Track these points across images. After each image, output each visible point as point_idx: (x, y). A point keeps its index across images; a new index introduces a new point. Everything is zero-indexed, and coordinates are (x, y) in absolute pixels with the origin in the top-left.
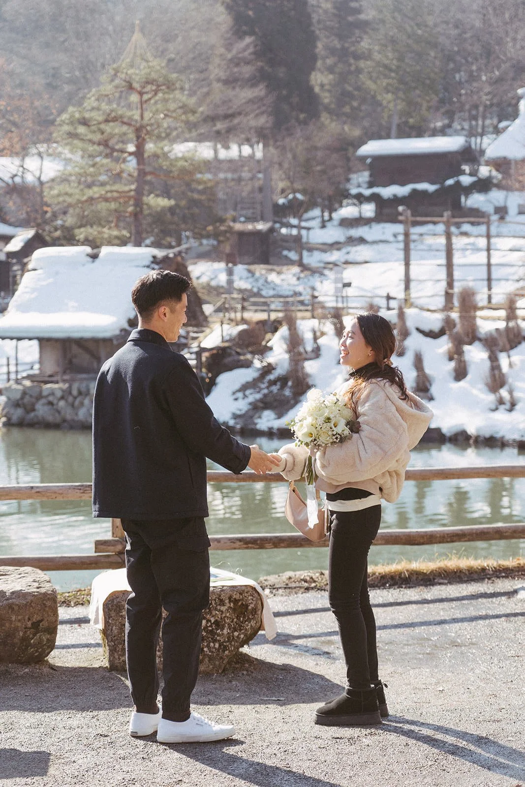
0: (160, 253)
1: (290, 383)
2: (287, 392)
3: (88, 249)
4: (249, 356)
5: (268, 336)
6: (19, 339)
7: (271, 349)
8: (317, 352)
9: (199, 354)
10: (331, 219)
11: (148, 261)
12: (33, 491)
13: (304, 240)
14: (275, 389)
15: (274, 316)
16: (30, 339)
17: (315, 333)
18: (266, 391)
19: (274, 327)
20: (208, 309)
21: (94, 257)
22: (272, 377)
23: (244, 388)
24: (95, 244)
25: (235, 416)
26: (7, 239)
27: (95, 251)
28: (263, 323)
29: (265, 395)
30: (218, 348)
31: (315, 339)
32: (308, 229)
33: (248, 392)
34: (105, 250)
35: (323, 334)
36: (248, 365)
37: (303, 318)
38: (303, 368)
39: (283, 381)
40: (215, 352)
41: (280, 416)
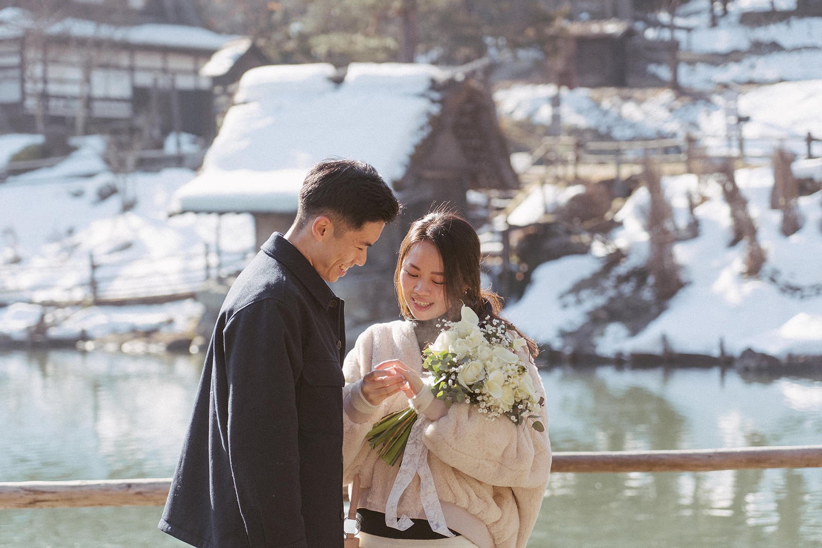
0: (442, 74)
1: (651, 280)
2: (647, 294)
3: (328, 69)
4: (585, 238)
5: (616, 203)
6: (221, 213)
7: (620, 224)
8: (694, 230)
9: (505, 236)
10: (725, 12)
11: (423, 87)
12: (132, 491)
13: (683, 46)
14: (627, 288)
15: (626, 171)
16: (238, 212)
17: (689, 196)
18: (611, 293)
19: (627, 188)
20: (520, 162)
21: (338, 81)
22: (622, 269)
23: (578, 288)
24: (341, 60)
25: (563, 334)
26: (207, 54)
27: (341, 71)
28: (608, 184)
29: (612, 300)
30: (537, 225)
31: (692, 207)
32: (689, 30)
33: (584, 294)
34: (355, 71)
35: (704, 199)
36: (583, 250)
37: (673, 174)
38: (671, 255)
39: (639, 275)
40: (531, 231)
41: (634, 331)
